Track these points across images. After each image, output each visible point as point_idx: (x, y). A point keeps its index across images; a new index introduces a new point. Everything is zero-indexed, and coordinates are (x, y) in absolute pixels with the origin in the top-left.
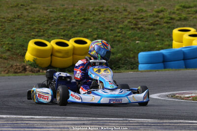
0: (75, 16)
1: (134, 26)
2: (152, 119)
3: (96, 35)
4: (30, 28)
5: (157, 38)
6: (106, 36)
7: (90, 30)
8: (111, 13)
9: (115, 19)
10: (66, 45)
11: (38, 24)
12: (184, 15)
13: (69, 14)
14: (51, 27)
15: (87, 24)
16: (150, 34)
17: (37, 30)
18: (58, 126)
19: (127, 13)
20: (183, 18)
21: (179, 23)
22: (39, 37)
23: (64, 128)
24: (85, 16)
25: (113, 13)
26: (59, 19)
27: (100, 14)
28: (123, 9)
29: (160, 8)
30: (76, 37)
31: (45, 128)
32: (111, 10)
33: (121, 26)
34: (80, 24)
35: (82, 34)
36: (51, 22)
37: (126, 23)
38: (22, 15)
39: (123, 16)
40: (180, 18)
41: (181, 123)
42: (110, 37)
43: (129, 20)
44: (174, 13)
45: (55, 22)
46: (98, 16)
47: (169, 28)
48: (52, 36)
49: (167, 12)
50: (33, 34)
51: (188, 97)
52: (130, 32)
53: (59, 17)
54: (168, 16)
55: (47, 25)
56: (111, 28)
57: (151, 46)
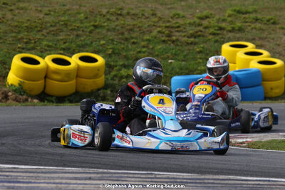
0: (81, 22)
1: (167, 38)
2: (188, 172)
3: (111, 50)
4: (15, 37)
5: (199, 56)
6: (126, 51)
7: (102, 42)
8: (133, 19)
9: (139, 27)
10: (67, 63)
11: (27, 32)
12: (238, 24)
13: (72, 19)
14: (46, 36)
15: (98, 33)
16: (189, 50)
17: (25, 40)
18: (52, 181)
19: (156, 19)
20: (237, 28)
21: (230, 35)
22: (29, 50)
23: (61, 183)
24: (96, 21)
25: (136, 18)
26: (58, 25)
27: (117, 19)
28: (151, 12)
29: (205, 13)
30: (82, 51)
31: (35, 183)
32: (133, 14)
33: (147, 37)
34: (88, 33)
35: (91, 48)
36: (46, 28)
37: (155, 33)
38: (3, 18)
39: (150, 23)
40: (233, 28)
41: (230, 180)
42: (132, 53)
43: (159, 29)
44: (224, 20)
45: (52, 29)
46: (114, 21)
47: (216, 41)
48: (46, 50)
49: (214, 19)
50: (19, 45)
51: (241, 143)
52: (159, 47)
53: (58, 23)
54: (216, 24)
55: (40, 33)
56: (132, 41)
57: (191, 67)
